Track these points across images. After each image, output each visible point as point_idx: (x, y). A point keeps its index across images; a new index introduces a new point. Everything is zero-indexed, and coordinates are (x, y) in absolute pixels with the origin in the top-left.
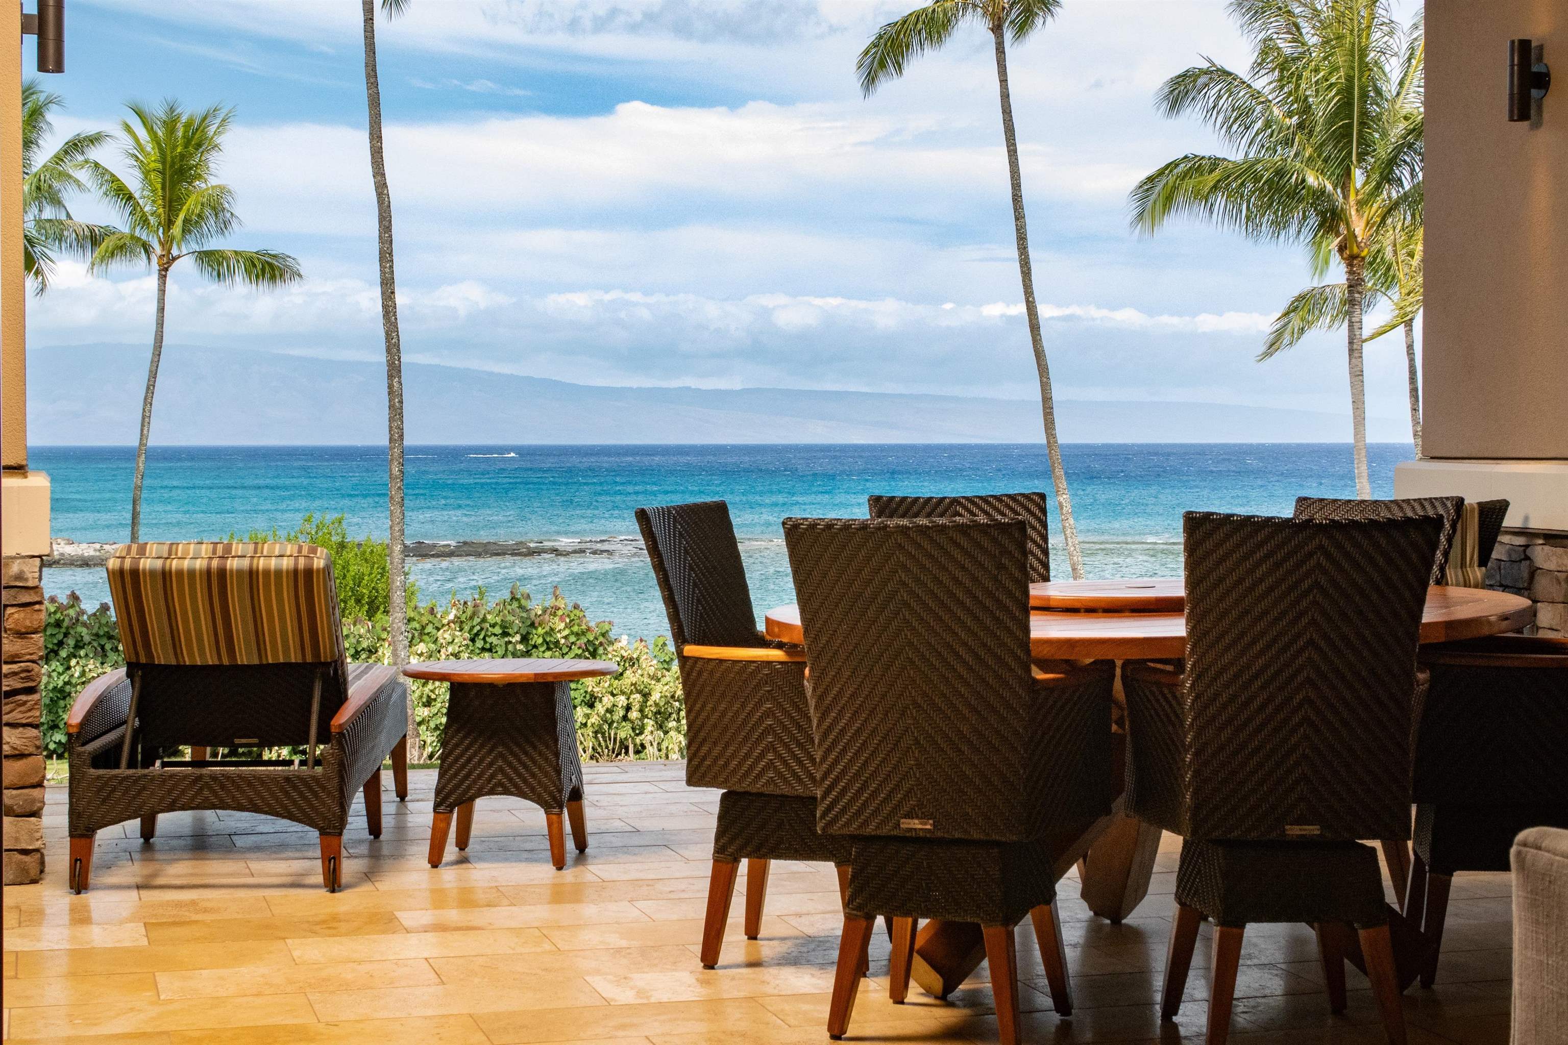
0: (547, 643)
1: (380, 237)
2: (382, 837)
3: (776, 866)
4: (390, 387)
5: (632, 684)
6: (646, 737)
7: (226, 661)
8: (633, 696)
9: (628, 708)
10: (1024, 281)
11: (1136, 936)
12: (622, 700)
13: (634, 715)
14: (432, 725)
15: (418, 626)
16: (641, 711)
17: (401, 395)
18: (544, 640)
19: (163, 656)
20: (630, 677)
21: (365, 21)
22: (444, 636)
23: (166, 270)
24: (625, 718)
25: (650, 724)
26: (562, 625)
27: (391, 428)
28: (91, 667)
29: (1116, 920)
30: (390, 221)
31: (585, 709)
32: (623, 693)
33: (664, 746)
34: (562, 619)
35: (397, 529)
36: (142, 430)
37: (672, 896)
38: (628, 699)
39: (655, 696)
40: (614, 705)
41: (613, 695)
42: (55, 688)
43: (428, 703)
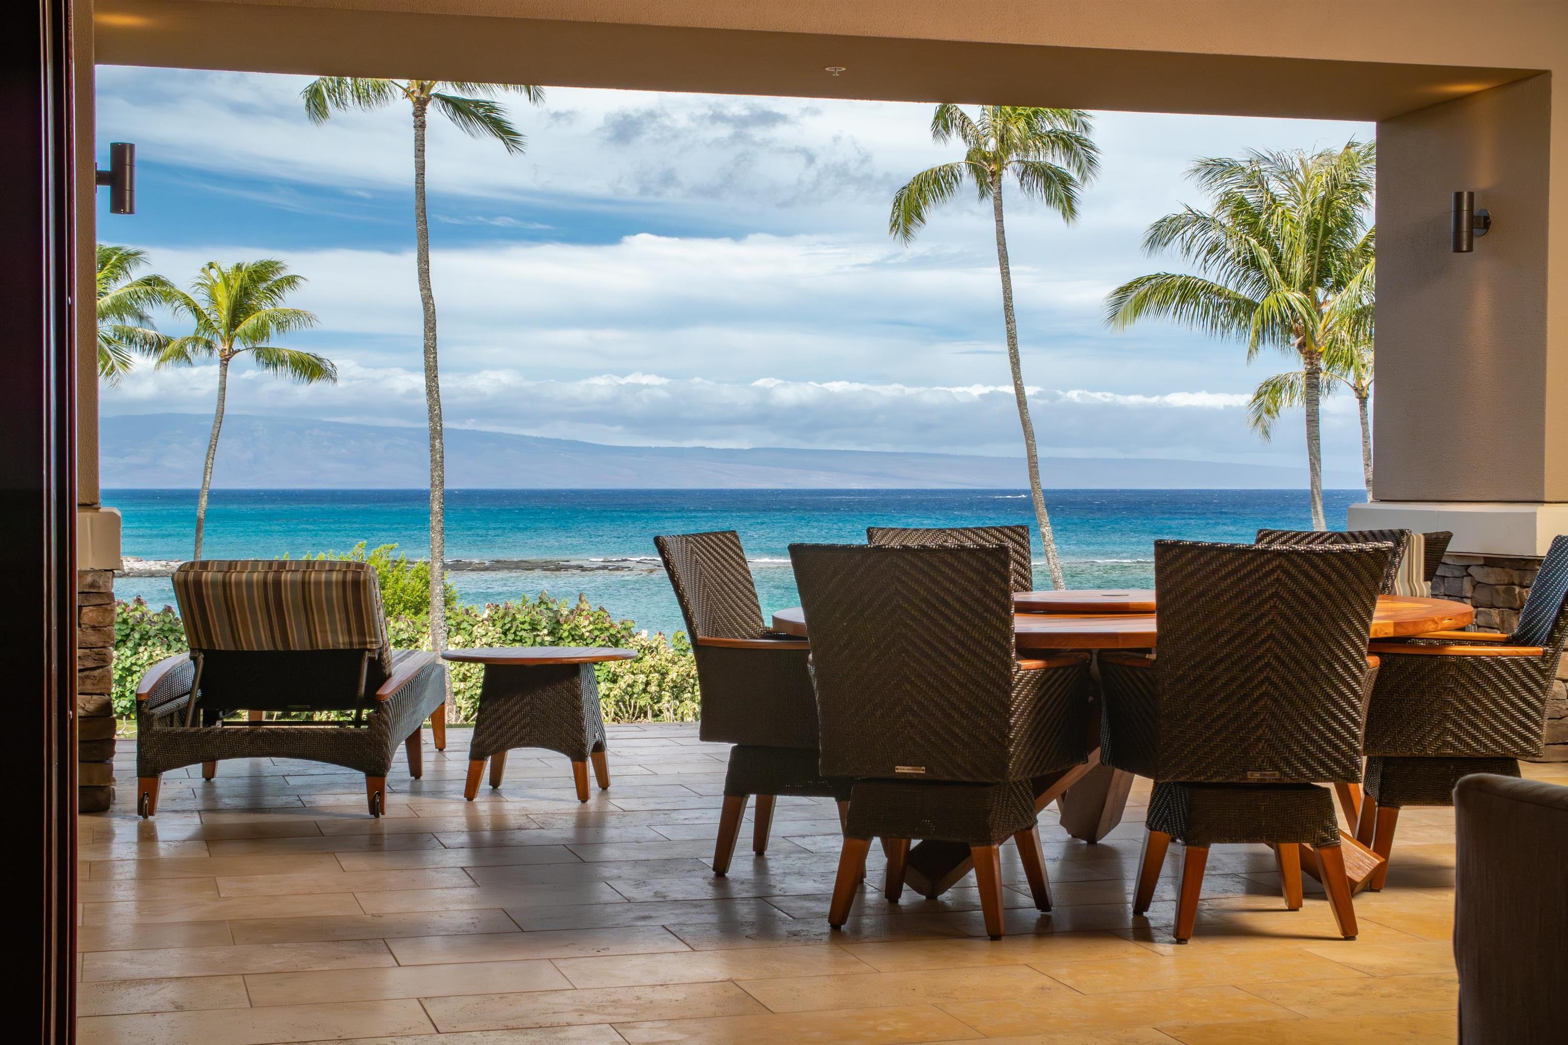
0: (573, 636)
1: (425, 335)
2: (422, 778)
3: (781, 800)
4: (433, 446)
5: (651, 666)
6: (664, 705)
7: (280, 647)
8: (652, 675)
9: (647, 684)
10: (1013, 369)
11: (1111, 854)
12: (642, 678)
13: (653, 688)
14: (468, 695)
15: (454, 623)
16: (659, 685)
17: (442, 452)
18: (570, 634)
19: (221, 643)
20: (648, 661)
21: (417, 175)
22: (478, 630)
23: (228, 360)
24: (645, 691)
25: (667, 696)
26: (587, 623)
27: (432, 477)
28: (158, 652)
29: (1092, 841)
30: (435, 324)
31: (608, 684)
32: (642, 672)
33: (679, 711)
34: (586, 618)
35: (437, 551)
36: (205, 478)
37: (686, 822)
38: (647, 677)
39: (673, 675)
40: (634, 681)
41: (633, 674)
42: (123, 668)
43: (464, 679)
